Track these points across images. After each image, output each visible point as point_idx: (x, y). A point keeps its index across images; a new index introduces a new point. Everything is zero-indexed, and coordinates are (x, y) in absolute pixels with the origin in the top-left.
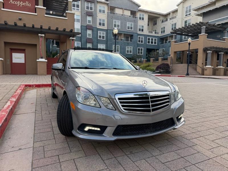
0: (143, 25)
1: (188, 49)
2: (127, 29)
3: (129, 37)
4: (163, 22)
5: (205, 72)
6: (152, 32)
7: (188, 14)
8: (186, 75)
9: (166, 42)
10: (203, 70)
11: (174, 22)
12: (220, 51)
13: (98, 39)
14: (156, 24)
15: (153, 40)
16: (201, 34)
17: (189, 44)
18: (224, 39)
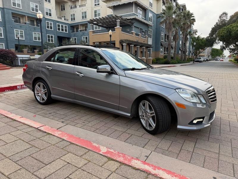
0: (50, 9)
1: (110, 40)
2: (31, 11)
3: (34, 21)
4: (71, 8)
6: (61, 18)
7: (97, 3)
9: (77, 31)
11: (84, 11)
12: (131, 44)
14: (64, 10)
15: (63, 27)
16: (117, 27)
17: (111, 36)
18: (132, 33)
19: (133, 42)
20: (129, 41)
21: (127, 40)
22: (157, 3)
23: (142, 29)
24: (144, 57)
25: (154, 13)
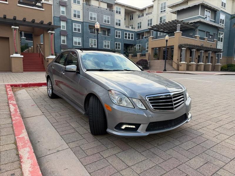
0: (120, 19)
2: (104, 23)
3: (105, 31)
4: (139, 17)
5: (180, 68)
6: (129, 27)
7: (163, 10)
8: (164, 71)
9: (142, 38)
10: (178, 66)
11: (150, 18)
12: (193, 49)
13: (74, 31)
14: (132, 19)
15: (130, 35)
16: (177, 32)
17: (167, 41)
18: (196, 37)
19: (194, 46)
20: (190, 45)
21: (187, 45)
22: (233, 3)
23: (209, 32)
24: (209, 63)
25: (227, 13)
